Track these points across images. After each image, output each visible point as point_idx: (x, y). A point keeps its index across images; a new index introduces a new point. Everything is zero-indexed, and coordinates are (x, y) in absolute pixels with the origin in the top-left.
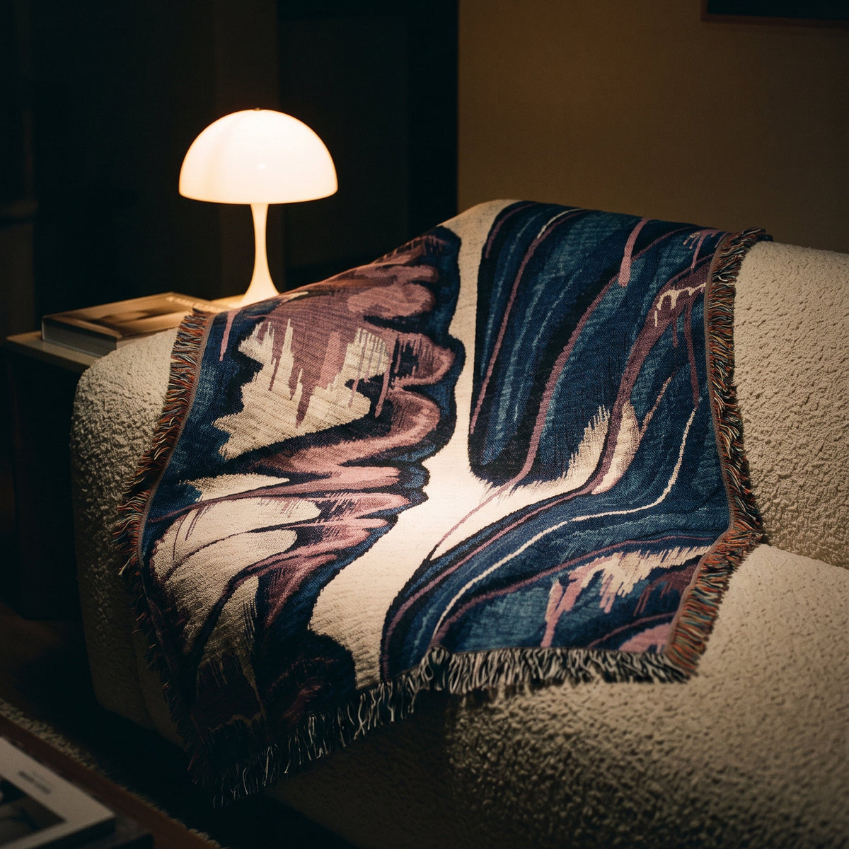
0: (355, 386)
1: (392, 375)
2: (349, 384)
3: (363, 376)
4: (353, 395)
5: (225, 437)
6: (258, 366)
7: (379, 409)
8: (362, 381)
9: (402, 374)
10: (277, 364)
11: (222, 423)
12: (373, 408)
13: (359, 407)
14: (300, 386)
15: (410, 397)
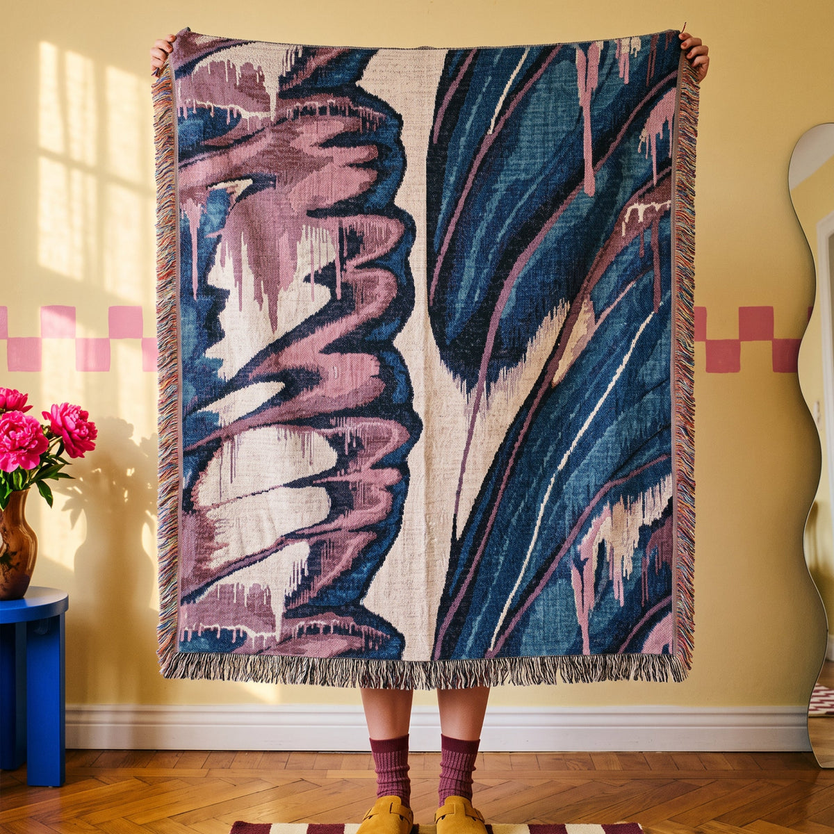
0: (312, 278)
1: (343, 259)
2: (307, 279)
3: (316, 267)
4: (312, 287)
5: (219, 362)
6: (226, 294)
7: (338, 291)
8: (317, 272)
9: (352, 254)
10: (240, 287)
11: (211, 353)
12: (333, 294)
13: (322, 295)
14: (265, 297)
15: (363, 274)
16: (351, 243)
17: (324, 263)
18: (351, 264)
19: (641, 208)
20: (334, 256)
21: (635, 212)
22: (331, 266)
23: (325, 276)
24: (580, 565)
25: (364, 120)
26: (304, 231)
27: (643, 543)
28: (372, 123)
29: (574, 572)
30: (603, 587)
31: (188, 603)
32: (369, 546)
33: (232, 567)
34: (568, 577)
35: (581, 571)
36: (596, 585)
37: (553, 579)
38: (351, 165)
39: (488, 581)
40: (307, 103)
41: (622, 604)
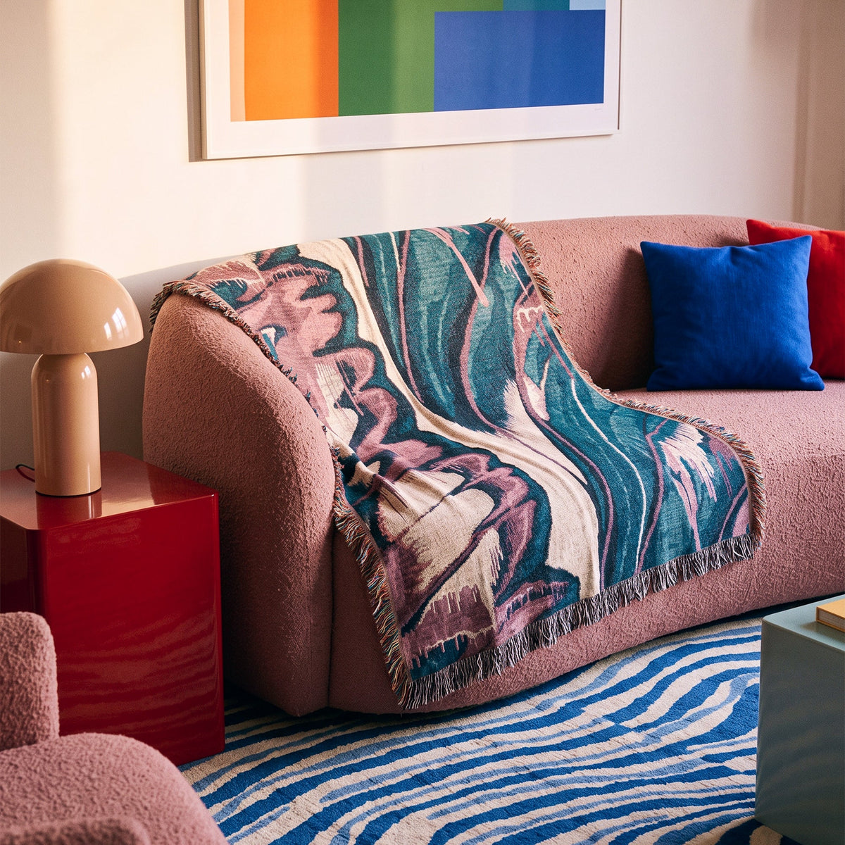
16: (347, 372)
17: (340, 393)
18: (356, 389)
19: (526, 311)
20: (342, 386)
21: (522, 315)
22: (344, 394)
23: (344, 402)
24: (678, 477)
25: (317, 277)
26: (317, 369)
27: (707, 450)
28: (323, 277)
29: (676, 483)
30: (700, 489)
31: (409, 632)
32: (536, 511)
33: (438, 582)
34: (674, 488)
35: (680, 481)
36: (695, 488)
37: (666, 493)
38: (324, 312)
39: (624, 509)
40: (278, 271)
41: (716, 500)
